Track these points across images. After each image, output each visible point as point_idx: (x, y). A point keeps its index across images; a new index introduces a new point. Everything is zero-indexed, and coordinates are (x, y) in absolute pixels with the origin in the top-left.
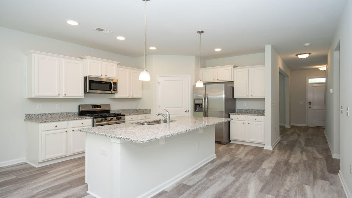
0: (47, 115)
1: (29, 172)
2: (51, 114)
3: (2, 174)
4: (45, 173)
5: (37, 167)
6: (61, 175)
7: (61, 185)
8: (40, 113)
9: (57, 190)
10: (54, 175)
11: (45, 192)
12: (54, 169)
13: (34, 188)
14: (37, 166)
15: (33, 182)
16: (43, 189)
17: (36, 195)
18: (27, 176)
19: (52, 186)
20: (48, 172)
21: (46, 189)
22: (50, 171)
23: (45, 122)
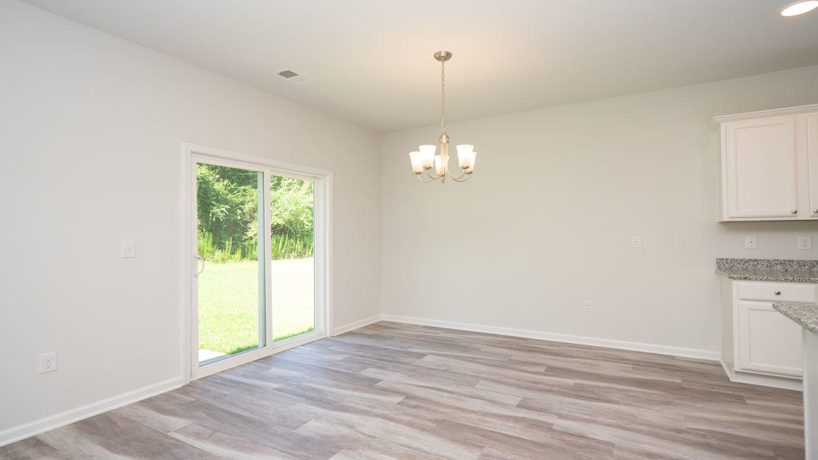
0: (770, 264)
1: (709, 382)
2: (783, 263)
3: (666, 367)
4: (740, 400)
5: (732, 380)
6: (773, 419)
7: (751, 441)
8: (754, 258)
9: (733, 446)
10: (753, 412)
11: (704, 436)
12: (766, 400)
13: (691, 417)
14: (734, 379)
15: (699, 405)
16: (707, 428)
17: (684, 431)
18: (701, 388)
19: (730, 431)
20: (747, 401)
21: (711, 432)
22: (754, 399)
23: (745, 278)
